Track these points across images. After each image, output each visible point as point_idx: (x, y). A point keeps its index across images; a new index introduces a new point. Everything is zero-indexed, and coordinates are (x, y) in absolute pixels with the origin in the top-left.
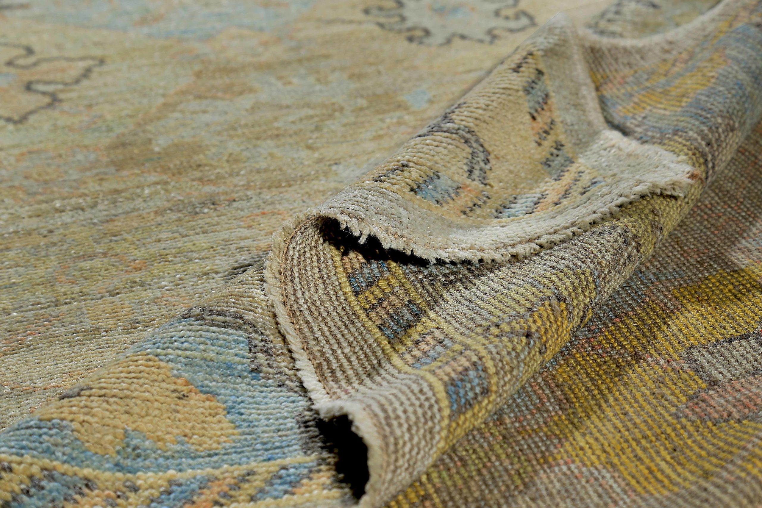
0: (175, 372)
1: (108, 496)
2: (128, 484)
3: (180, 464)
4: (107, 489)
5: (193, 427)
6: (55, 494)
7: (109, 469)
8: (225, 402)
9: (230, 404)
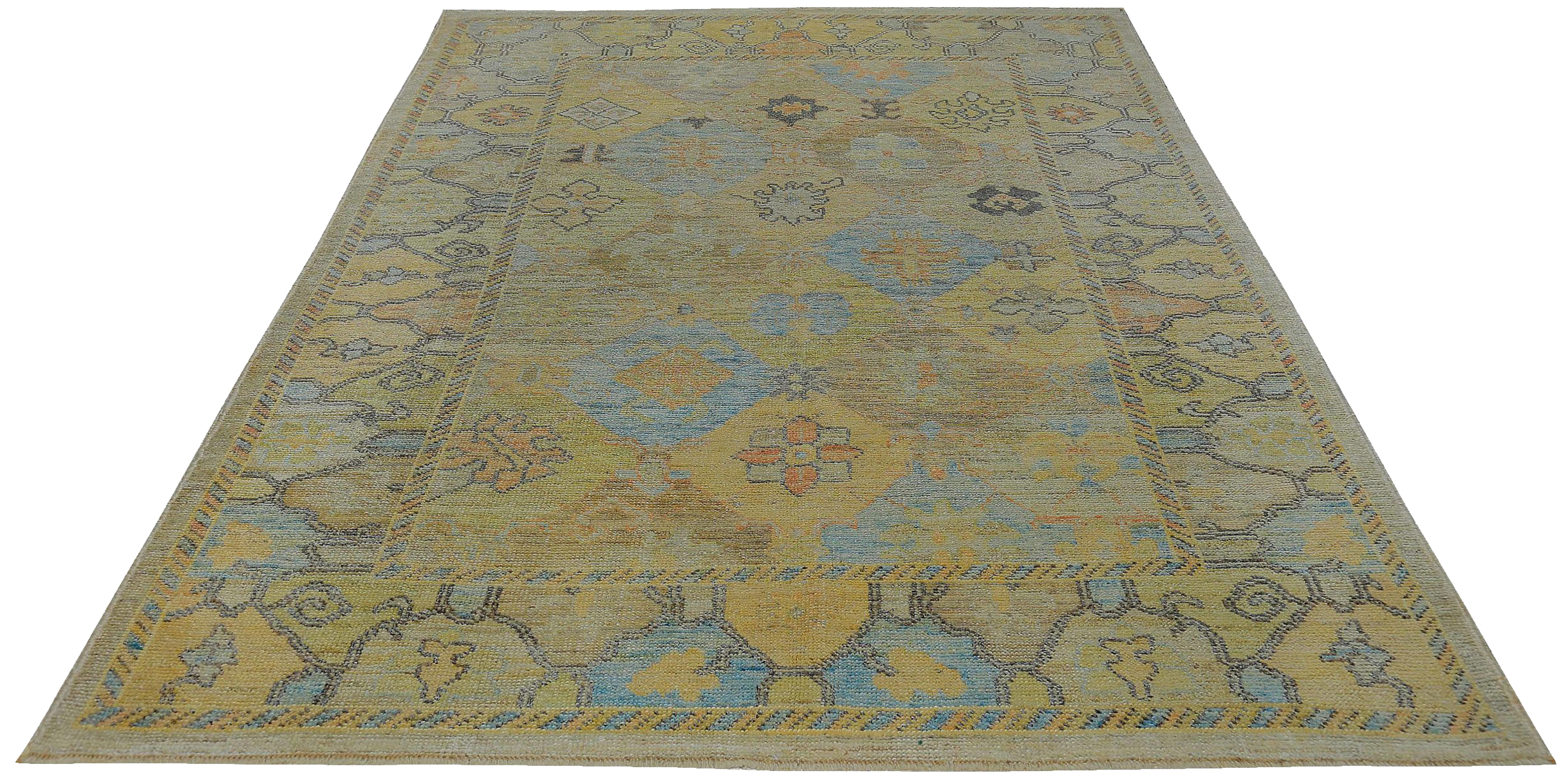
0: (936, 661)
1: (908, 719)
2: (916, 712)
3: (940, 703)
4: (907, 715)
5: (945, 685)
6: (884, 721)
7: (907, 707)
8: (961, 672)
9: (963, 673)
